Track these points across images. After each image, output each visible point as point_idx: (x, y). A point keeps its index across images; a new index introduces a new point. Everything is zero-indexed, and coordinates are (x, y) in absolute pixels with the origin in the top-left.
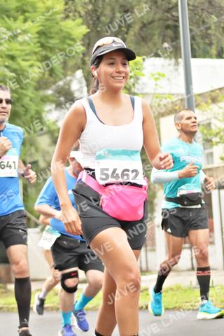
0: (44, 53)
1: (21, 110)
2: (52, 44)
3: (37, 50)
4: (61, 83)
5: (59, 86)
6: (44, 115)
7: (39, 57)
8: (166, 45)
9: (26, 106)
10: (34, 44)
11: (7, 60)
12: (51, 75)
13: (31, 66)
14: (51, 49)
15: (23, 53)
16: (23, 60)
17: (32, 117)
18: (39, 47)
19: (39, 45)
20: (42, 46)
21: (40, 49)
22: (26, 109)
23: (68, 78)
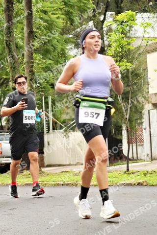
0: (67, 9)
1: (51, 48)
2: (72, 3)
3: (62, 7)
4: (78, 30)
5: (77, 31)
6: (66, 51)
7: (63, 12)
8: (151, 3)
9: (54, 45)
10: (60, 3)
11: (41, 14)
12: (71, 24)
13: (58, 18)
14: (72, 6)
15: (53, 9)
16: (52, 14)
17: (58, 53)
18: (63, 5)
19: (63, 3)
20: (66, 4)
21: (64, 6)
22: (54, 47)
23: (83, 26)
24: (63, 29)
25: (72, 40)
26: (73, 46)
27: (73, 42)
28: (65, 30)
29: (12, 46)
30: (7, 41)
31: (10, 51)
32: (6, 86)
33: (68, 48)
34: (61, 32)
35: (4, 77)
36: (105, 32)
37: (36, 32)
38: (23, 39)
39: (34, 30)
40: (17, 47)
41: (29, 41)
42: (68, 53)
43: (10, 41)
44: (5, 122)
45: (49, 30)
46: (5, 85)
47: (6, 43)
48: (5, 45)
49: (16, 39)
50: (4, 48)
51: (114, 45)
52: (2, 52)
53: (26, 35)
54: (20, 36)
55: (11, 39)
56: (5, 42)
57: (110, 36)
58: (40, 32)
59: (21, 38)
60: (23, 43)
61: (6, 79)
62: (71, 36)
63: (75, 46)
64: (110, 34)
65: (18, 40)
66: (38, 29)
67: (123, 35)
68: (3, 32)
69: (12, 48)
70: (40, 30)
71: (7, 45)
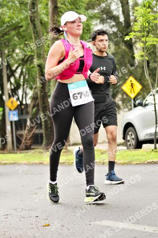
24: (88, 4)
25: (97, 15)
26: (99, 21)
27: (98, 18)
28: (90, 5)
29: (37, 22)
30: (31, 17)
31: (35, 27)
32: (31, 63)
33: (93, 23)
34: (86, 7)
35: (29, 54)
36: (130, 7)
37: (60, 8)
38: (47, 15)
39: (59, 5)
40: (41, 23)
41: (54, 17)
42: (93, 28)
43: (34, 17)
44: (30, 100)
45: (74, 5)
46: (29, 62)
47: (31, 19)
48: (30, 21)
49: (40, 15)
50: (28, 24)
51: (141, 20)
52: (26, 28)
53: (50, 10)
54: (44, 11)
55: (35, 15)
56: (29, 18)
57: (137, 11)
58: (65, 7)
59: (46, 14)
60: (48, 19)
61: (30, 56)
62: (96, 11)
63: (101, 21)
64: (136, 8)
65: (43, 16)
66: (62, 4)
67: (149, 10)
68: (27, 8)
69: (37, 24)
70: (65, 6)
71: (31, 21)
